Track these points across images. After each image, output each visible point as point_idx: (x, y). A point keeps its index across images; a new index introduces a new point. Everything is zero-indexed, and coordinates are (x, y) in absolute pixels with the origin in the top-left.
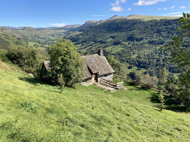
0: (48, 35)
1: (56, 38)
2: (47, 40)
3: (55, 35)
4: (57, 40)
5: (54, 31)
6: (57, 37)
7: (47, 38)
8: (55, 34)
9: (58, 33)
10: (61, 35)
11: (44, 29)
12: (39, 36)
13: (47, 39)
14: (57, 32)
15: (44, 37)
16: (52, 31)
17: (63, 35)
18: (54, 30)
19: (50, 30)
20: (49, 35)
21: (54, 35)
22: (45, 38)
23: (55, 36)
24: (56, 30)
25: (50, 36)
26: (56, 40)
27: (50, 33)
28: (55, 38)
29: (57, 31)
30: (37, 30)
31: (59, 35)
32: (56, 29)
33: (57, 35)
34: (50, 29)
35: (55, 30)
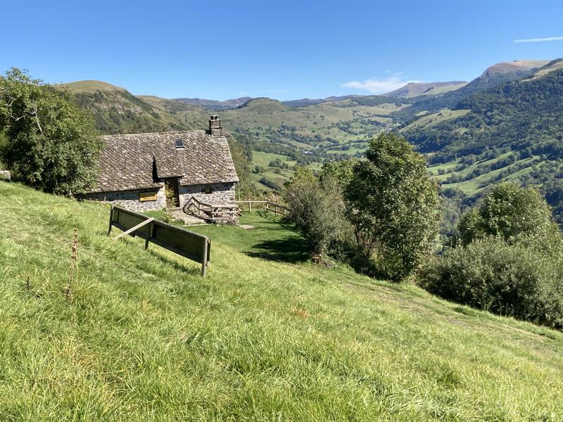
0: (329, 128)
1: (357, 137)
2: (325, 145)
3: (356, 127)
4: (362, 144)
5: (354, 109)
6: (360, 133)
7: (325, 137)
8: (356, 120)
9: (366, 119)
10: (377, 123)
11: (315, 103)
12: (296, 132)
13: (321, 143)
14: (365, 115)
15: (315, 134)
16: (346, 109)
17: (388, 125)
18: (355, 105)
19: (337, 108)
20: (333, 125)
21: (352, 125)
22: (316, 137)
23: (355, 130)
24: (362, 107)
25: (336, 130)
26: (358, 147)
27: (336, 120)
28: (355, 138)
29: (363, 110)
30: (289, 110)
31: (370, 126)
32: (360, 104)
33: (364, 126)
34: (337, 103)
35: (358, 108)
